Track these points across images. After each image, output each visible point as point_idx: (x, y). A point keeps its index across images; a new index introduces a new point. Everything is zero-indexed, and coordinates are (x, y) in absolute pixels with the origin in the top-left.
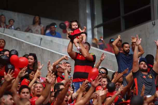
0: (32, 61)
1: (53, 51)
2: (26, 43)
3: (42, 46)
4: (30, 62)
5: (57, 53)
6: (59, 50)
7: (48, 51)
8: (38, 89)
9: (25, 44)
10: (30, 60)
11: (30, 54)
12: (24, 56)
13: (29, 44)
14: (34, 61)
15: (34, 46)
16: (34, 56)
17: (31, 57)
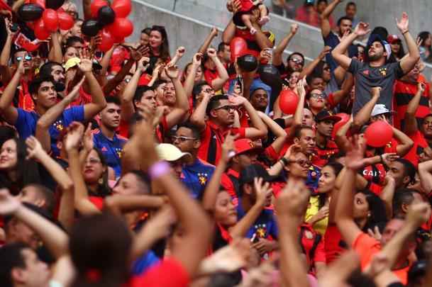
0: (156, 40)
1: (197, 21)
2: (148, 8)
3: (177, 12)
4: (153, 43)
5: (207, 25)
6: (210, 20)
7: (189, 21)
8: (168, 93)
9: (145, 9)
10: (153, 39)
11: (155, 28)
12: (144, 31)
13: (153, 9)
14: (162, 39)
15: (163, 13)
16: (162, 30)
17: (156, 33)
